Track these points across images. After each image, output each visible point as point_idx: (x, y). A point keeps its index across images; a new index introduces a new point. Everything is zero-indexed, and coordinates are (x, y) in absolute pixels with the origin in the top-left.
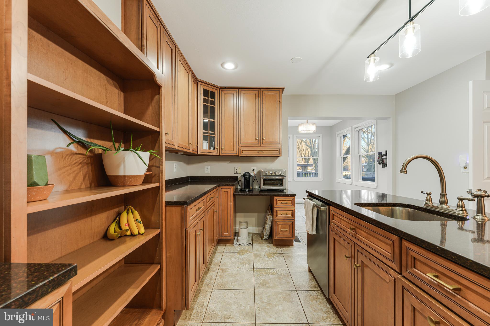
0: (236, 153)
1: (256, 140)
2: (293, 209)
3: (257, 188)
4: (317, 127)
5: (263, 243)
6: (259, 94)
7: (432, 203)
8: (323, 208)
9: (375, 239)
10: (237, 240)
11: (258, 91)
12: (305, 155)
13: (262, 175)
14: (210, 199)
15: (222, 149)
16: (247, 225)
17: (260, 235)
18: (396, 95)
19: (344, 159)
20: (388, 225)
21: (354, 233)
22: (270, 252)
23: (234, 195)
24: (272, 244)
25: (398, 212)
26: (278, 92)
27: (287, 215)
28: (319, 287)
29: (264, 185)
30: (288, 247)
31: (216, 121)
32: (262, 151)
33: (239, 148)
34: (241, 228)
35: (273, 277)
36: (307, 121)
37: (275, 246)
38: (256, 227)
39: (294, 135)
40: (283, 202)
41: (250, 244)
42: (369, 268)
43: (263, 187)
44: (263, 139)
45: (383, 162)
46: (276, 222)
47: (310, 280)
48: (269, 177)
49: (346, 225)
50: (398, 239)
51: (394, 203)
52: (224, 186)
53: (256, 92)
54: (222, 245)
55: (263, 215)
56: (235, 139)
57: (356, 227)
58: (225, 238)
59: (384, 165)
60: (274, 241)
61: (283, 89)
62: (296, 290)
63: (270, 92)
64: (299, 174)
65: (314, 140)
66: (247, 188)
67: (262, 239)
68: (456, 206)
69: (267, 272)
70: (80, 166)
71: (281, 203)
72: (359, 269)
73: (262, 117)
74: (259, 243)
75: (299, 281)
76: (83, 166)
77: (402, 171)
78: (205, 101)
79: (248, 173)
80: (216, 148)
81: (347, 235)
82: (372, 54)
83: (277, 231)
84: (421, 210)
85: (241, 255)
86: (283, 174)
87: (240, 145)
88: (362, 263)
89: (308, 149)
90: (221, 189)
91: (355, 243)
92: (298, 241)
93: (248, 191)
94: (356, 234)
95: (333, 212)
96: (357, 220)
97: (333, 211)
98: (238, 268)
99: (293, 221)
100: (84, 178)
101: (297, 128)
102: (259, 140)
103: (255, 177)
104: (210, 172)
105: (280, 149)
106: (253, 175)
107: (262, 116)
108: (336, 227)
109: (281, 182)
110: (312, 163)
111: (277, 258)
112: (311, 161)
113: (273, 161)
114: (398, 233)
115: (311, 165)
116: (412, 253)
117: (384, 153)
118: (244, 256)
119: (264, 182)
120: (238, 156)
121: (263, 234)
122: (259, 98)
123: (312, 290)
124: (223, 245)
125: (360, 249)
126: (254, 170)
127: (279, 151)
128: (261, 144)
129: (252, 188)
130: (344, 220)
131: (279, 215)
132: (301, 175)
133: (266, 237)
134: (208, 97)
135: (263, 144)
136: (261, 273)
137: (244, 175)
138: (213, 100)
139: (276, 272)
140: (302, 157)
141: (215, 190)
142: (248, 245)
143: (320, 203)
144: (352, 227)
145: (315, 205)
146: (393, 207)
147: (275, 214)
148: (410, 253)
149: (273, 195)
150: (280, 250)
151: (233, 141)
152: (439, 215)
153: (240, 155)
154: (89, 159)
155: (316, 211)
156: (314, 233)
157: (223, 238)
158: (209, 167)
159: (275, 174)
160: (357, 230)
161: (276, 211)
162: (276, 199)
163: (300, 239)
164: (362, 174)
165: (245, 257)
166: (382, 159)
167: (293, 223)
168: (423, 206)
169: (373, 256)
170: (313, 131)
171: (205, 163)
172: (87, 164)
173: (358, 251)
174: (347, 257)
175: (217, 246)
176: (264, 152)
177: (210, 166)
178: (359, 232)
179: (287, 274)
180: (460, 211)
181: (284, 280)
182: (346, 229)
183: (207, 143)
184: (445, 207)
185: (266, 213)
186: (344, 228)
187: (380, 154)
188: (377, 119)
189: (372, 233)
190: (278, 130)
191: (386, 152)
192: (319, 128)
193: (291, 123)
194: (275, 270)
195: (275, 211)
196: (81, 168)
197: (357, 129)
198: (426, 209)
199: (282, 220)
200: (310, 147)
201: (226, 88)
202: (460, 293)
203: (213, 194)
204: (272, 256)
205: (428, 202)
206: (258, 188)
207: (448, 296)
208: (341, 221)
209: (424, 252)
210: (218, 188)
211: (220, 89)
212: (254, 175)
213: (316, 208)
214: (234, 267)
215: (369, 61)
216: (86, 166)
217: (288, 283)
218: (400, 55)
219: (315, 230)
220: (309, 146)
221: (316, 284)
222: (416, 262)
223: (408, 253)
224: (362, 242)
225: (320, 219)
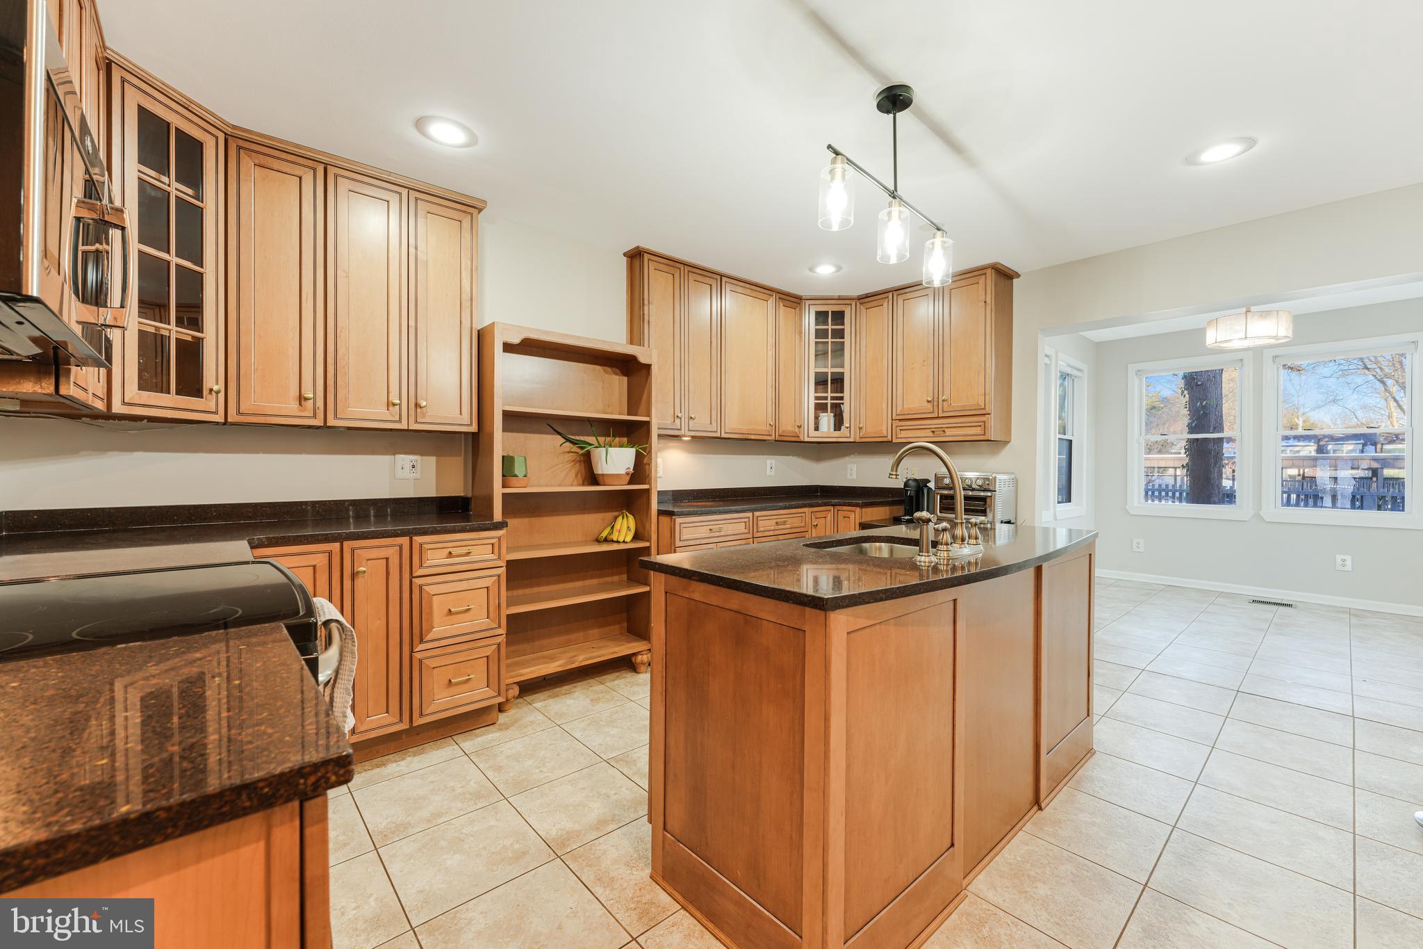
0: (887, 436)
1: (929, 404)
6: (936, 294)
14: (777, 523)
15: (859, 427)
26: (981, 279)
29: (943, 511)
31: (847, 370)
32: (943, 429)
33: (892, 424)
44: (946, 400)
52: (843, 506)
53: (930, 291)
56: (884, 407)
70: (573, 463)
73: (943, 348)
76: (575, 464)
78: (820, 334)
79: (915, 480)
80: (846, 427)
86: (991, 487)
87: (895, 416)
90: (838, 511)
100: (576, 475)
102: (936, 403)
104: (855, 478)
105: (984, 422)
107: (943, 344)
109: (982, 505)
120: (891, 442)
127: (983, 427)
128: (940, 411)
134: (827, 324)
135: (943, 412)
137: (905, 486)
138: (840, 327)
151: (880, 408)
153: (895, 440)
154: (582, 457)
158: (854, 467)
171: (847, 458)
172: (580, 462)
176: (948, 432)
196: (573, 466)
211: (856, 300)
216: (578, 464)
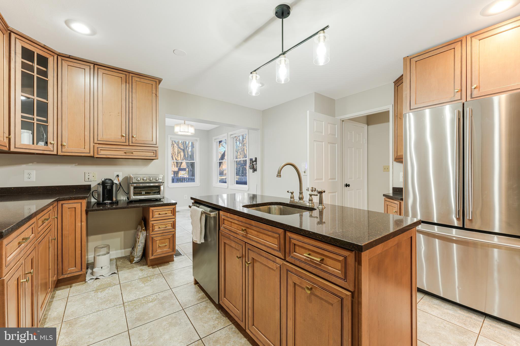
0: (90, 153)
1: (123, 138)
2: (174, 220)
3: (122, 199)
4: (196, 130)
5: (133, 268)
6: (127, 79)
7: (294, 199)
8: (213, 214)
9: (264, 235)
10: (92, 274)
11: (126, 75)
12: (177, 159)
13: (131, 183)
14: (43, 221)
15: (62, 145)
16: (108, 250)
17: (130, 259)
18: (263, 111)
19: (220, 163)
20: (275, 222)
21: (245, 233)
22: (145, 276)
23: (87, 212)
24: (147, 266)
25: (273, 209)
26: (154, 83)
27: (166, 227)
28: (206, 297)
29: (135, 195)
30: (167, 263)
31: (50, 102)
32: (132, 152)
33: (94, 146)
34: (99, 256)
35: (153, 305)
36: (185, 122)
37: (151, 267)
38: (121, 249)
39: (169, 135)
40: (161, 213)
41: (115, 273)
42: (259, 262)
43: (133, 197)
44: (133, 137)
45: (253, 167)
46: (152, 238)
47: (197, 292)
48: (141, 185)
49: (237, 227)
50: (283, 231)
51: (270, 202)
52: (69, 200)
53: (123, 76)
54: (64, 287)
55: (132, 231)
56: (87, 133)
57: (247, 227)
58: (69, 276)
59: (254, 170)
60: (149, 262)
61: (160, 81)
62: (183, 309)
63: (142, 80)
64: (173, 179)
65: (187, 142)
66: (108, 200)
67: (131, 263)
68: (308, 201)
69: (143, 301)
71: (159, 214)
72: (251, 265)
73: (132, 109)
74: (127, 269)
75: (185, 298)
77: (278, 175)
78: (26, 67)
79: (110, 180)
80: (51, 143)
81: (238, 237)
82: (255, 71)
83: (154, 249)
84: (288, 206)
85: (101, 292)
86: (160, 181)
87: (96, 141)
88: (253, 259)
89: (180, 152)
90: (62, 205)
91: (246, 242)
92: (179, 254)
93: (110, 203)
94: (247, 234)
95: (223, 217)
96: (249, 221)
97: (223, 215)
98: (98, 311)
99: (173, 233)
101: (173, 128)
102: (127, 138)
103: (120, 185)
104: (35, 180)
105: (156, 151)
106: (117, 182)
107: (132, 107)
108: (227, 231)
109: (157, 190)
110: (185, 167)
111: (155, 281)
112: (184, 165)
113: (146, 165)
114: (283, 227)
115: (184, 169)
116: (293, 241)
117: (254, 160)
118: (106, 291)
119: (134, 191)
120: (93, 157)
121: (132, 256)
122: (128, 85)
123: (200, 302)
124: (66, 286)
125: (250, 247)
126: (118, 176)
127: (155, 153)
128: (130, 142)
129: (116, 200)
130: (236, 223)
131: (156, 229)
132: (175, 180)
133: (138, 259)
134: (33, 62)
135: (132, 143)
136: (135, 306)
137: (104, 184)
138: (44, 69)
139: (156, 297)
140: (174, 161)
141: (51, 207)
142: (110, 276)
143: (208, 209)
144: (244, 228)
145: (204, 212)
146: (270, 206)
147: (151, 229)
148: (291, 241)
149: (149, 206)
150: (157, 270)
151: (83, 135)
152: (299, 208)
153: (96, 156)
155: (205, 218)
156: (203, 241)
157: (66, 276)
158: (33, 172)
159: (151, 181)
160: (248, 230)
161: (153, 224)
162: (153, 210)
163: (181, 251)
164: (236, 178)
165: (107, 293)
166: (253, 165)
167: (174, 236)
168: (288, 203)
169: (263, 251)
170: (191, 134)
171: (24, 166)
173: (249, 249)
174: (239, 258)
175: (54, 291)
176: (135, 153)
177: (35, 171)
178: (249, 232)
179: (170, 295)
180: (310, 204)
181: (168, 303)
182: (237, 231)
183: (31, 135)
184: (302, 201)
185: (136, 228)
186: (236, 231)
187: (251, 160)
188: (249, 129)
189: (262, 231)
190: (153, 128)
191: (256, 158)
192: (197, 131)
193: (169, 121)
194: (154, 296)
195: (151, 225)
197: (232, 136)
198: (291, 205)
199: (161, 235)
200: (184, 150)
201: (69, 57)
202: (323, 262)
203: (48, 213)
204: (148, 281)
205: (292, 199)
206: (124, 199)
207: (317, 266)
208: (231, 225)
209: (301, 238)
210: (56, 204)
211: (58, 55)
212: (119, 183)
213: (204, 215)
214: (90, 313)
215: (252, 77)
217: (173, 304)
218: (276, 80)
219: (204, 238)
220: (181, 149)
221: (203, 295)
222: (295, 247)
223: (290, 241)
224: (253, 240)
225: (208, 225)
